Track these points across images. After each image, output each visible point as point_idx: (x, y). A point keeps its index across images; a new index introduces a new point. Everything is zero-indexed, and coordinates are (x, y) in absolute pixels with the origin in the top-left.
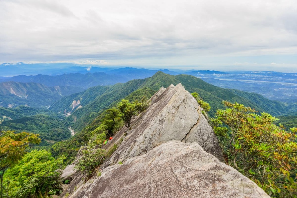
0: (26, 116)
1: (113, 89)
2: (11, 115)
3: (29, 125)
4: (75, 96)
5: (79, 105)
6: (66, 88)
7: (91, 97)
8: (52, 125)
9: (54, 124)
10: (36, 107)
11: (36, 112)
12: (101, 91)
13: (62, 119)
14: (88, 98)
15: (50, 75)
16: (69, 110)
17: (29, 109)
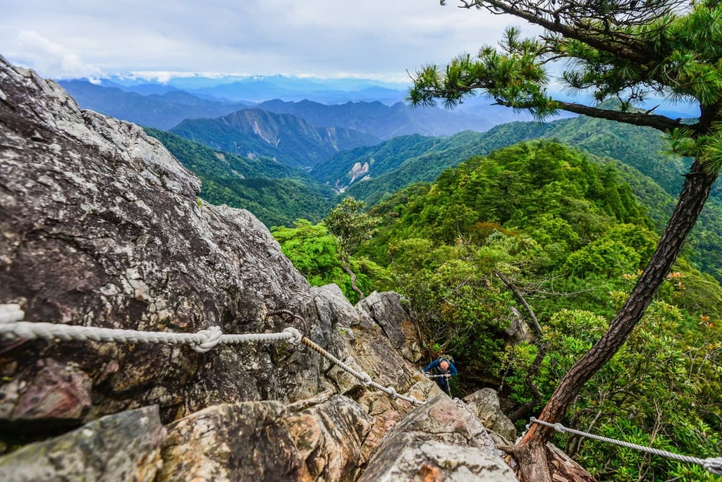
0: (268, 178)
1: (449, 145)
2: (244, 170)
3: (267, 196)
4: (362, 153)
5: (366, 174)
6: (347, 133)
7: (393, 161)
8: (305, 204)
9: (310, 204)
10: (290, 165)
11: (286, 175)
12: (419, 148)
13: (328, 197)
14: (387, 162)
15: (325, 104)
16: (345, 182)
17: (274, 166)
